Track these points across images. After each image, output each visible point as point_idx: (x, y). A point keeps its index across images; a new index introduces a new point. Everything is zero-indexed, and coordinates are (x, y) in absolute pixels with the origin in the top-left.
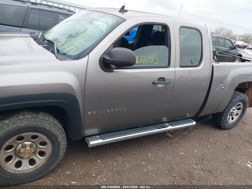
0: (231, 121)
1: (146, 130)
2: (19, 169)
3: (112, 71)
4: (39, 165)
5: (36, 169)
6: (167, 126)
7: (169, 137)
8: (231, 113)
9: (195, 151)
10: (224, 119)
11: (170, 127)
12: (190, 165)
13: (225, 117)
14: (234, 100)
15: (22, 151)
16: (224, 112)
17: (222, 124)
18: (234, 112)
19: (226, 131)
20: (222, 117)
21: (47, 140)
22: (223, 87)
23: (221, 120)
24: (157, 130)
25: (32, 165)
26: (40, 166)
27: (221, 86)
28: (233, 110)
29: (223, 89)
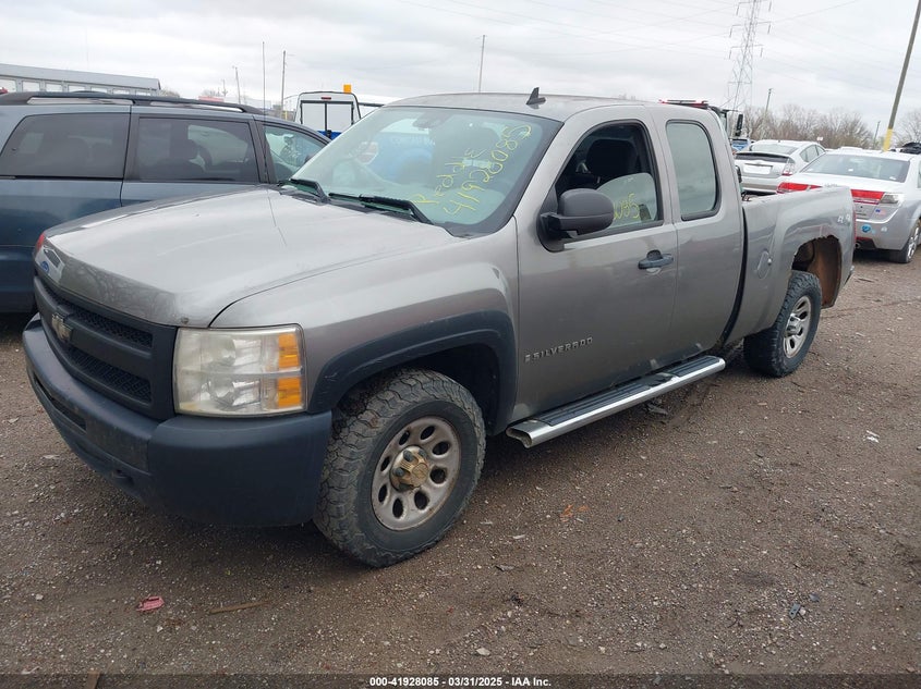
0: (790, 351)
1: (630, 393)
2: (402, 518)
3: (563, 250)
4: (436, 505)
5: (431, 516)
6: (669, 379)
7: (662, 415)
8: (789, 329)
9: (741, 432)
10: (778, 347)
11: (676, 380)
12: (746, 461)
13: (778, 341)
14: (793, 294)
15: (411, 467)
16: (774, 327)
17: (774, 360)
18: (795, 324)
19: (786, 380)
20: (773, 342)
21: (451, 437)
22: (770, 261)
23: (772, 349)
24: (653, 390)
25: (423, 508)
26: (438, 507)
27: (766, 258)
28: (792, 319)
29: (770, 264)
